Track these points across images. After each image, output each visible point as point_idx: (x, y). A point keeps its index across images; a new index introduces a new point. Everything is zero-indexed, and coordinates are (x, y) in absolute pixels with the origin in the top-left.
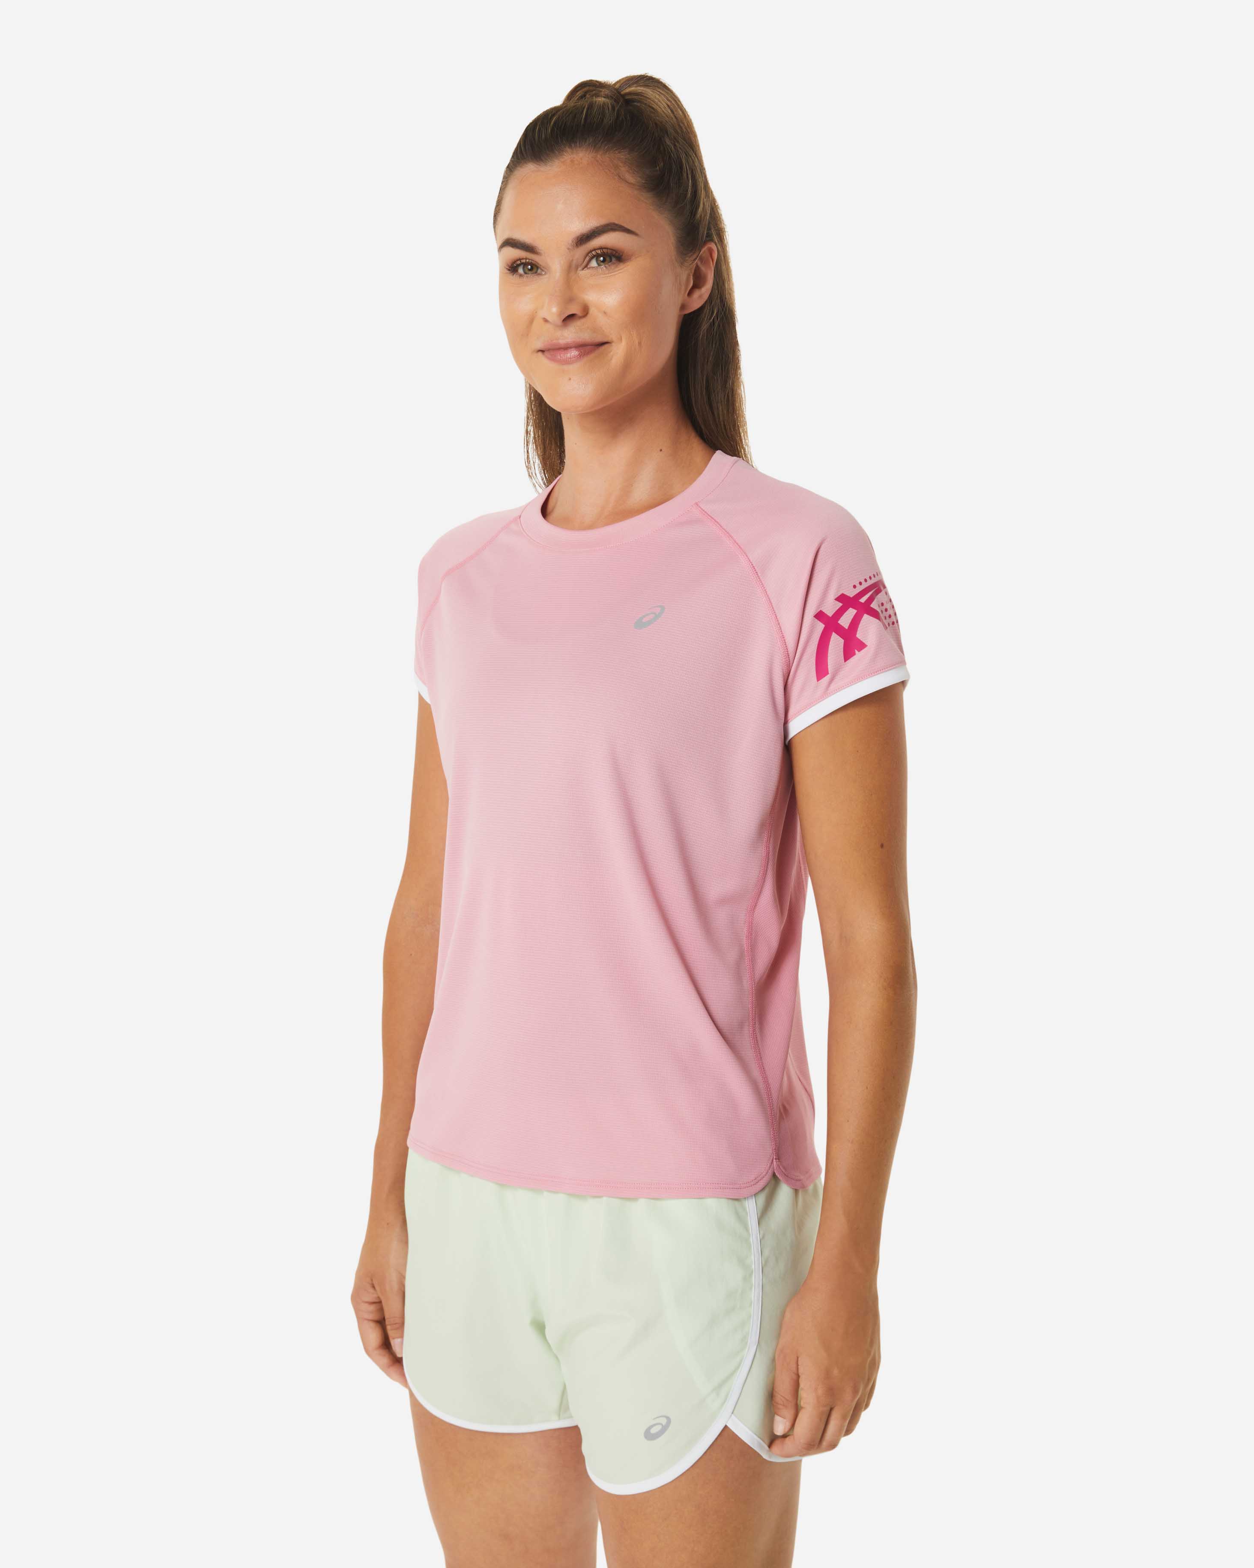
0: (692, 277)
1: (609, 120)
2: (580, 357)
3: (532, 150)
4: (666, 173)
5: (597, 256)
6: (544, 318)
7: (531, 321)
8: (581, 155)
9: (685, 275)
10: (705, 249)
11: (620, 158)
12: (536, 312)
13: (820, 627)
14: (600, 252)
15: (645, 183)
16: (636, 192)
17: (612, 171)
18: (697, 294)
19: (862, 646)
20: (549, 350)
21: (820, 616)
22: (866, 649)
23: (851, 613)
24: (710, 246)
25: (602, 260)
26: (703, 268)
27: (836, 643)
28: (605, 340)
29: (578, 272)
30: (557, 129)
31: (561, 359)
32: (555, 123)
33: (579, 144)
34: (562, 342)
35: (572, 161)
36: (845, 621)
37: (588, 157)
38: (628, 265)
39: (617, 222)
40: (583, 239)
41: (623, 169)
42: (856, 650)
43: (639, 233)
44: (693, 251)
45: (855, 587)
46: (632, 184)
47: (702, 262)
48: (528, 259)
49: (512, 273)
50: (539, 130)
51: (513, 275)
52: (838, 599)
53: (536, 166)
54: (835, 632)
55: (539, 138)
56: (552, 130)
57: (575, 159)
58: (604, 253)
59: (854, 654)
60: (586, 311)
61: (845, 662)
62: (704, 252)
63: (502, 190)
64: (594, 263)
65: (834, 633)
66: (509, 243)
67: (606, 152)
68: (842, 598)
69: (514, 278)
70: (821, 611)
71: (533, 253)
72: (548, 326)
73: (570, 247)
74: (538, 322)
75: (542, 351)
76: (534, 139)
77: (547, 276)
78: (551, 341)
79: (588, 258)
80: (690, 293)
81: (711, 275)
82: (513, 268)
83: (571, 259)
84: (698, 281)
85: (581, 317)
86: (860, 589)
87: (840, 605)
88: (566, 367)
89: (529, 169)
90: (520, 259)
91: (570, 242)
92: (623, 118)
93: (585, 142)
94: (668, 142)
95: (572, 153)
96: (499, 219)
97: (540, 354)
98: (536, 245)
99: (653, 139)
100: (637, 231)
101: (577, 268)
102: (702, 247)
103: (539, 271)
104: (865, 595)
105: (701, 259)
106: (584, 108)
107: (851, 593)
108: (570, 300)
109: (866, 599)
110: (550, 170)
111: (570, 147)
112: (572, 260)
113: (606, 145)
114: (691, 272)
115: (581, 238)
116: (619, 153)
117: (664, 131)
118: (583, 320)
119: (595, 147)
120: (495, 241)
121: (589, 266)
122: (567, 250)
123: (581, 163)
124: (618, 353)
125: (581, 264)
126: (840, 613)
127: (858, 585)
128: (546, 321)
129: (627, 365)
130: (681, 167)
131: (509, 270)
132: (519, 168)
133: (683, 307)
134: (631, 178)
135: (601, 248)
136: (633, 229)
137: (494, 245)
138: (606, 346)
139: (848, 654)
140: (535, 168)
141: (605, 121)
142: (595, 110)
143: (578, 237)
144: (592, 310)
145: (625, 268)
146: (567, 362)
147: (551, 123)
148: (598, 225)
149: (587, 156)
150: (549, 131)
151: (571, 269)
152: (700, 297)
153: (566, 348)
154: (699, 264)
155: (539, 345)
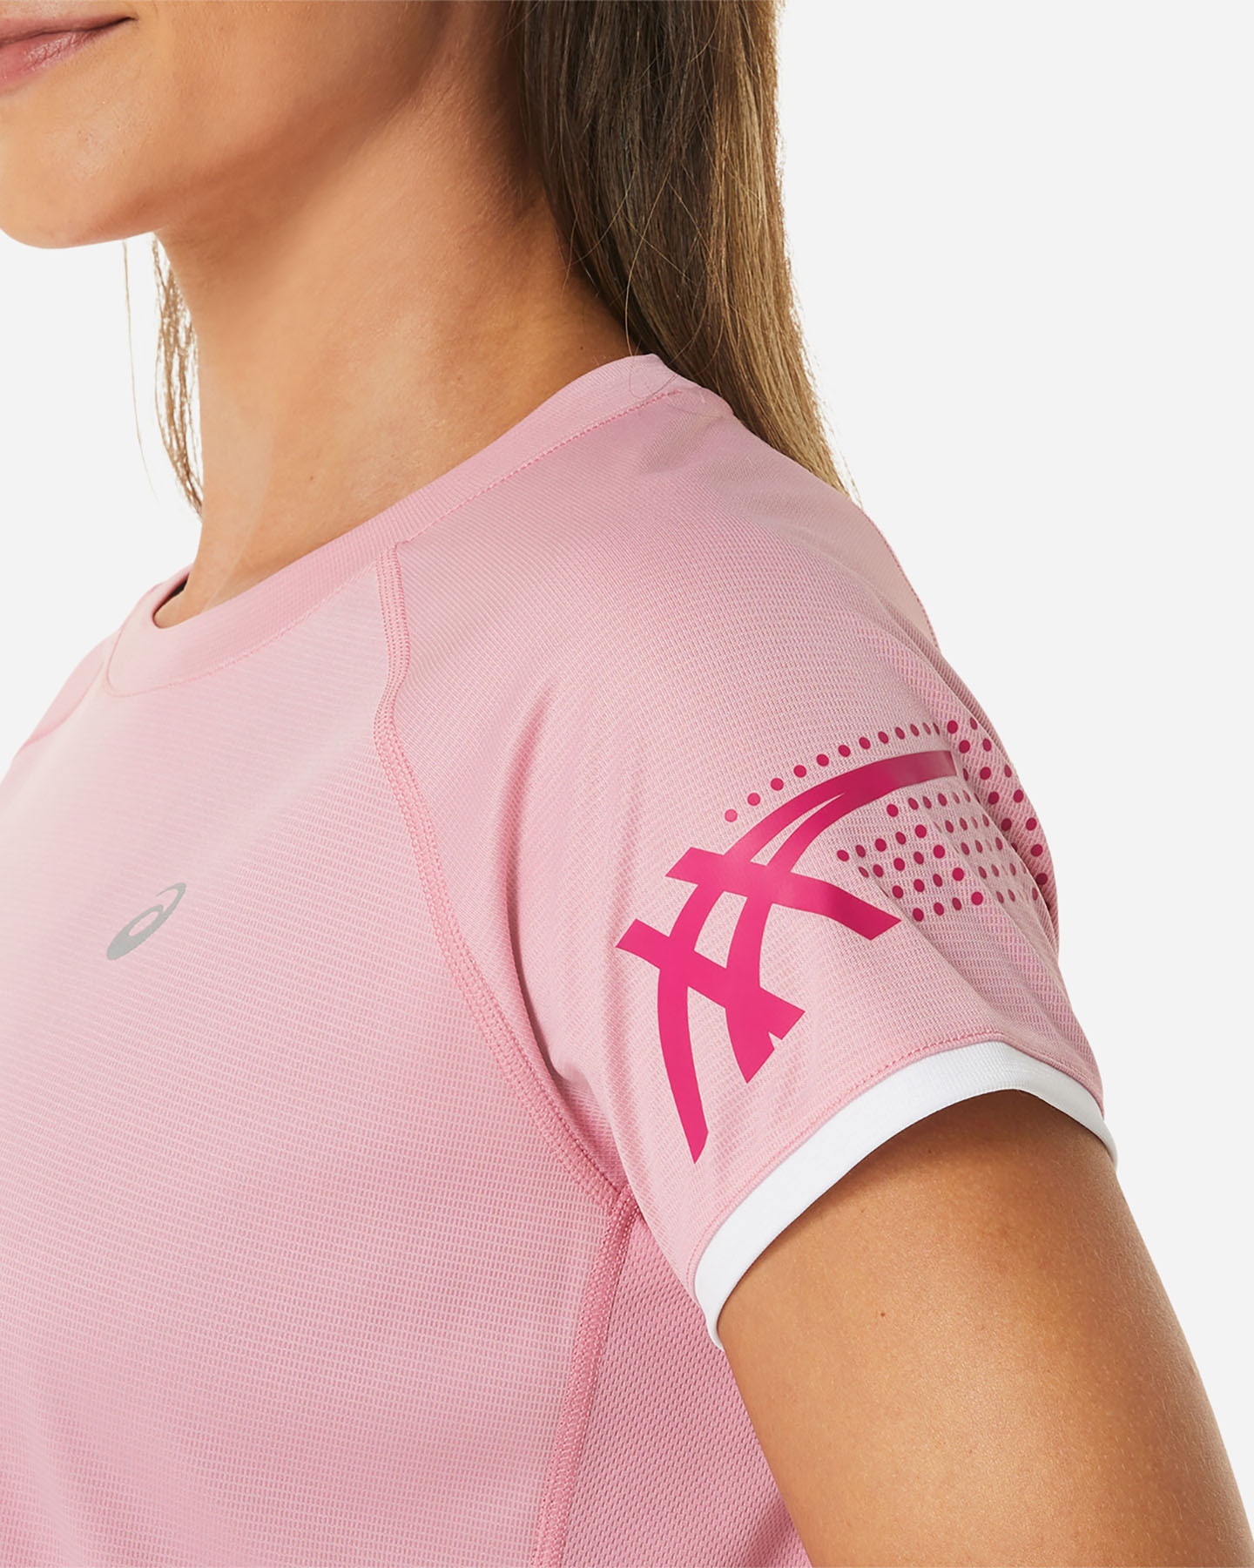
13: (644, 977)
19: (783, 1016)
21: (639, 940)
22: (799, 1024)
23: (728, 909)
27: (706, 1017)
36: (714, 943)
42: (771, 1035)
45: (733, 814)
52: (680, 871)
54: (697, 989)
59: (769, 1049)
61: (748, 1081)
68: (694, 866)
70: (636, 921)
86: (751, 818)
87: (689, 888)
107: (720, 840)
126: (693, 917)
127: (743, 808)
139: (751, 1054)
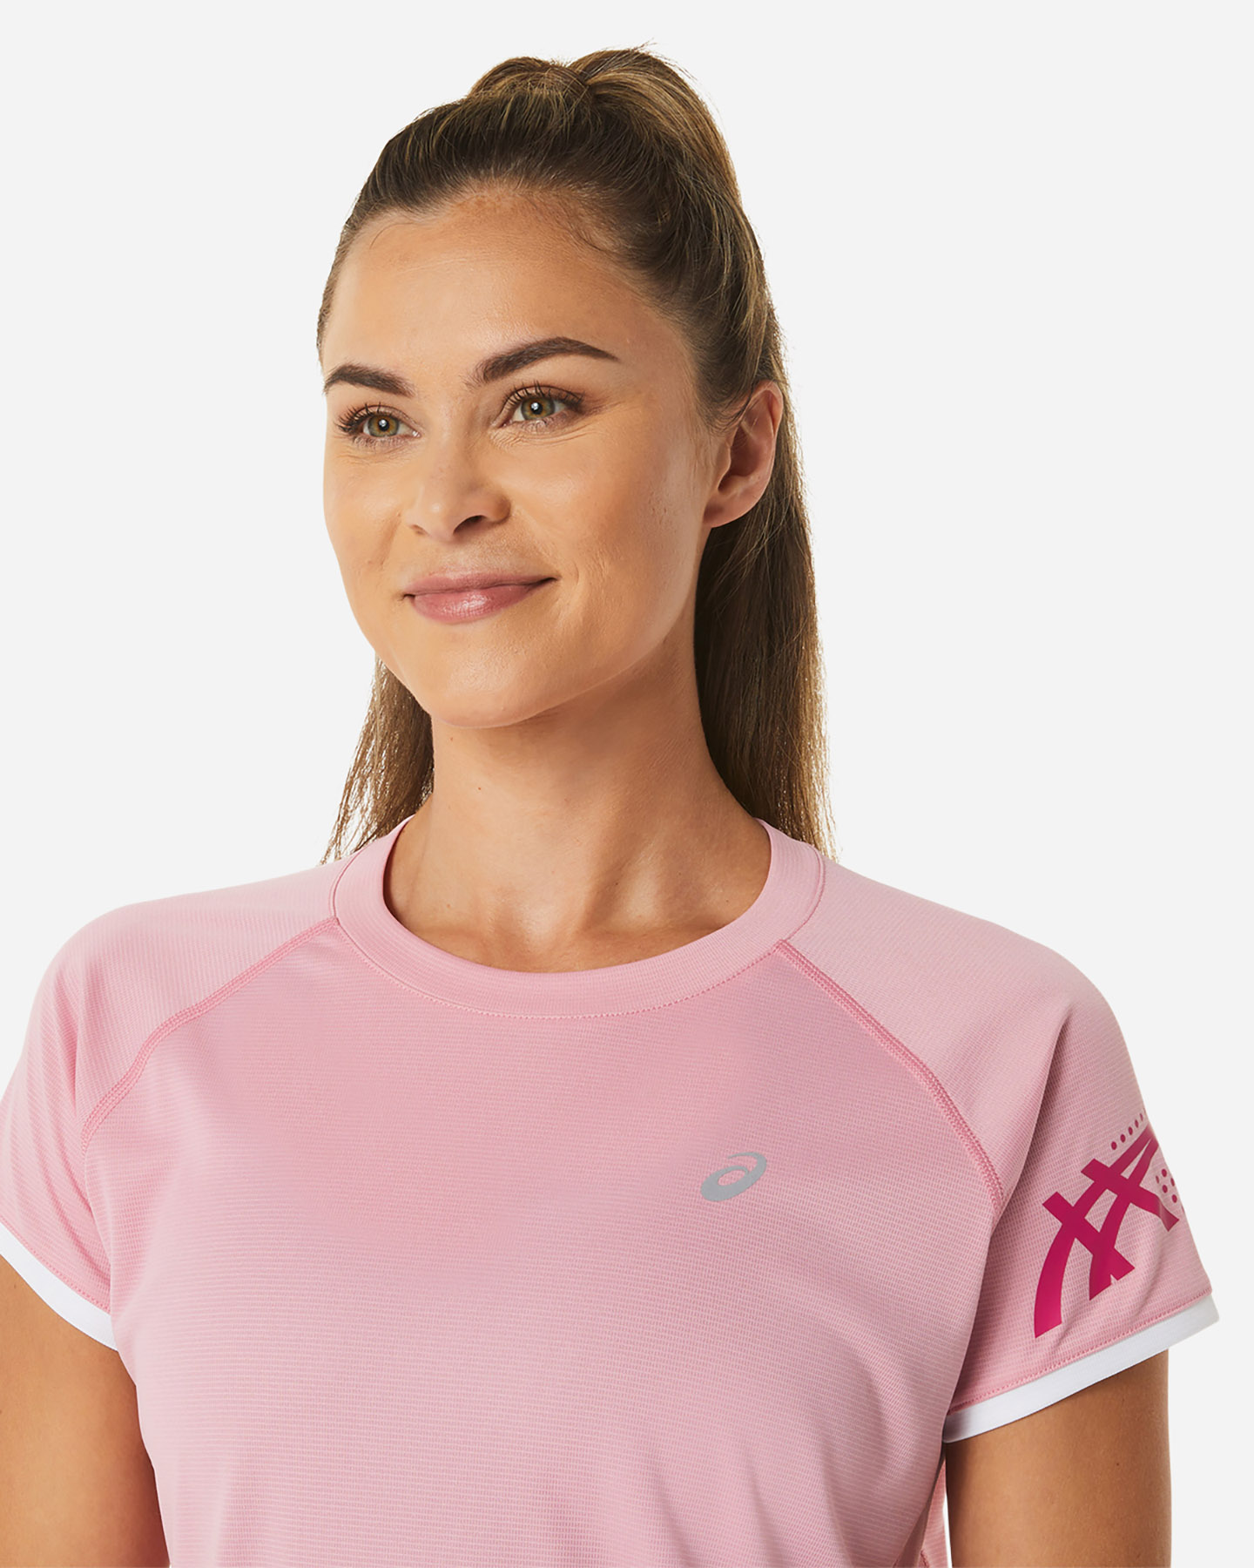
0: (729, 450)
1: (558, 122)
2: (492, 608)
3: (397, 181)
4: (677, 234)
5: (524, 402)
6: (416, 527)
7: (390, 532)
8: (499, 190)
9: (716, 444)
10: (758, 394)
11: (581, 197)
12: (399, 515)
13: (1051, 1225)
14: (534, 391)
15: (633, 249)
16: (612, 269)
17: (564, 223)
18: (738, 488)
19: (1124, 1268)
20: (423, 593)
21: (1053, 1204)
22: (1131, 1275)
23: (1108, 1199)
24: (767, 388)
25: (536, 409)
26: (752, 435)
27: (1079, 1258)
28: (546, 573)
29: (489, 432)
30: (451, 141)
31: (450, 612)
32: (447, 129)
33: (496, 169)
34: (453, 576)
35: (480, 203)
36: (1096, 1217)
37: (514, 196)
38: (596, 420)
39: (570, 337)
40: (500, 366)
41: (587, 220)
42: (1112, 1277)
43: (617, 356)
44: (733, 396)
45: (1114, 1146)
46: (605, 251)
47: (750, 423)
48: (384, 406)
49: (350, 434)
50: (414, 143)
51: (355, 438)
52: (1087, 1171)
53: (404, 213)
54: (1079, 1239)
55: (412, 159)
56: (441, 142)
57: (486, 200)
58: (543, 395)
59: (1109, 1284)
60: (504, 512)
61: (1092, 1299)
62: (757, 401)
63: (337, 266)
64: (518, 416)
65: (1076, 1242)
66: (346, 375)
67: (552, 186)
68: (1094, 1170)
69: (356, 447)
71: (395, 393)
72: (425, 542)
73: (472, 381)
74: (404, 534)
75: (412, 596)
76: (403, 164)
77: (423, 440)
78: (430, 574)
79: (508, 406)
80: (725, 485)
81: (770, 448)
82: (354, 423)
83: (474, 406)
84: (742, 461)
85: (494, 524)
86: (1123, 1148)
88: (459, 630)
89: (393, 221)
90: (366, 408)
91: (472, 370)
92: (588, 122)
93: (508, 165)
94: (683, 174)
95: (481, 188)
96: (327, 325)
97: (407, 600)
98: (401, 375)
99: (651, 163)
100: (615, 352)
101: (487, 423)
102: (753, 390)
103: (402, 430)
104: (1132, 1161)
105: (750, 417)
106: (507, 102)
108: (474, 486)
109: (1133, 1169)
110: (434, 220)
111: (477, 175)
112: (477, 407)
113: (551, 172)
114: (728, 440)
115: (496, 362)
116: (580, 188)
117: (673, 149)
118: (498, 530)
119: (529, 175)
120: (320, 367)
121: (511, 422)
122: (466, 388)
123: (499, 207)
124: (569, 600)
125: (498, 415)
126: (1089, 1198)
127: (1119, 1143)
128: (419, 531)
129: (590, 626)
130: (710, 225)
131: (344, 430)
132: (370, 221)
133: (711, 512)
134: (603, 239)
135: (537, 386)
136: (606, 349)
137: (318, 377)
138: (548, 587)
139: (1098, 1283)
140: (403, 218)
141: (552, 124)
142: (530, 106)
143: (489, 361)
144: (517, 510)
145: (591, 427)
146: (465, 619)
147: (438, 129)
148: (532, 341)
149: (512, 193)
150: (434, 145)
151: (474, 425)
152: (748, 493)
153: (461, 589)
154: (744, 424)
155: (405, 583)
